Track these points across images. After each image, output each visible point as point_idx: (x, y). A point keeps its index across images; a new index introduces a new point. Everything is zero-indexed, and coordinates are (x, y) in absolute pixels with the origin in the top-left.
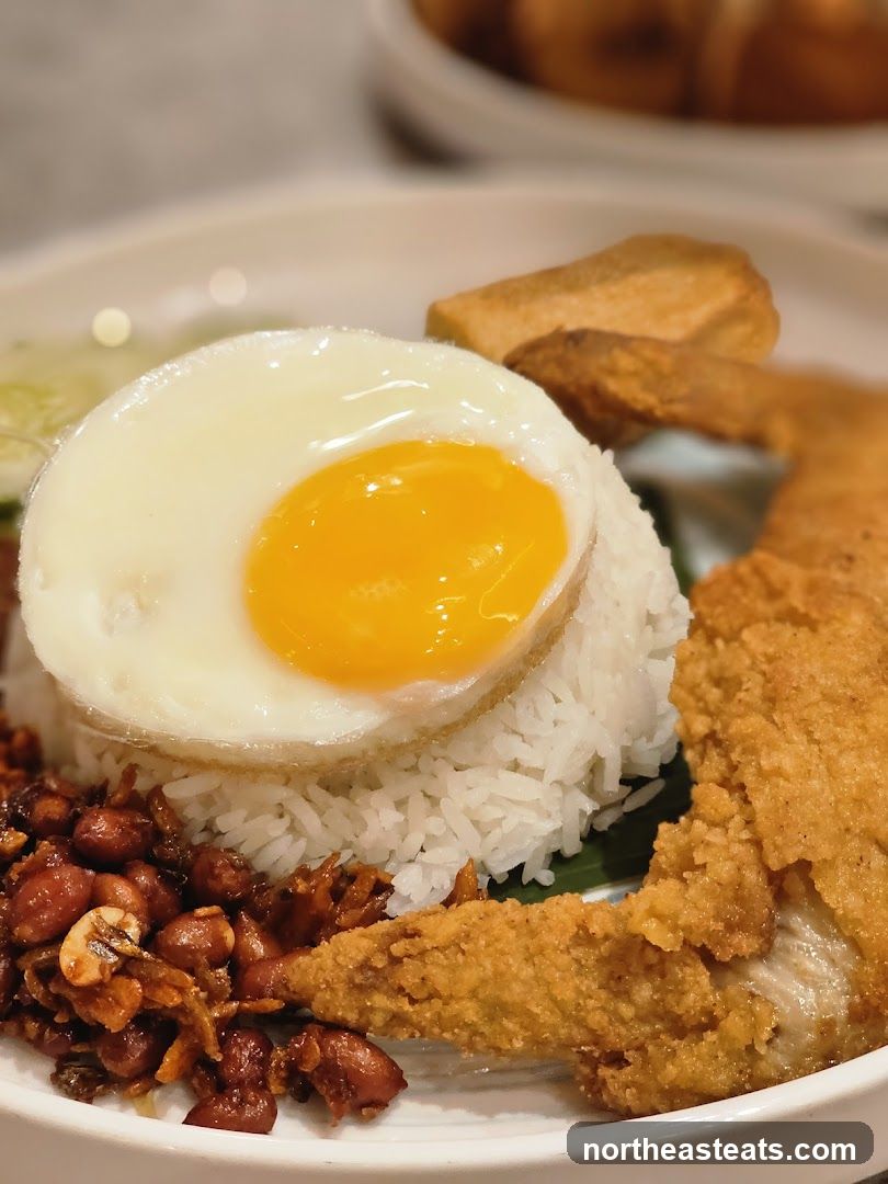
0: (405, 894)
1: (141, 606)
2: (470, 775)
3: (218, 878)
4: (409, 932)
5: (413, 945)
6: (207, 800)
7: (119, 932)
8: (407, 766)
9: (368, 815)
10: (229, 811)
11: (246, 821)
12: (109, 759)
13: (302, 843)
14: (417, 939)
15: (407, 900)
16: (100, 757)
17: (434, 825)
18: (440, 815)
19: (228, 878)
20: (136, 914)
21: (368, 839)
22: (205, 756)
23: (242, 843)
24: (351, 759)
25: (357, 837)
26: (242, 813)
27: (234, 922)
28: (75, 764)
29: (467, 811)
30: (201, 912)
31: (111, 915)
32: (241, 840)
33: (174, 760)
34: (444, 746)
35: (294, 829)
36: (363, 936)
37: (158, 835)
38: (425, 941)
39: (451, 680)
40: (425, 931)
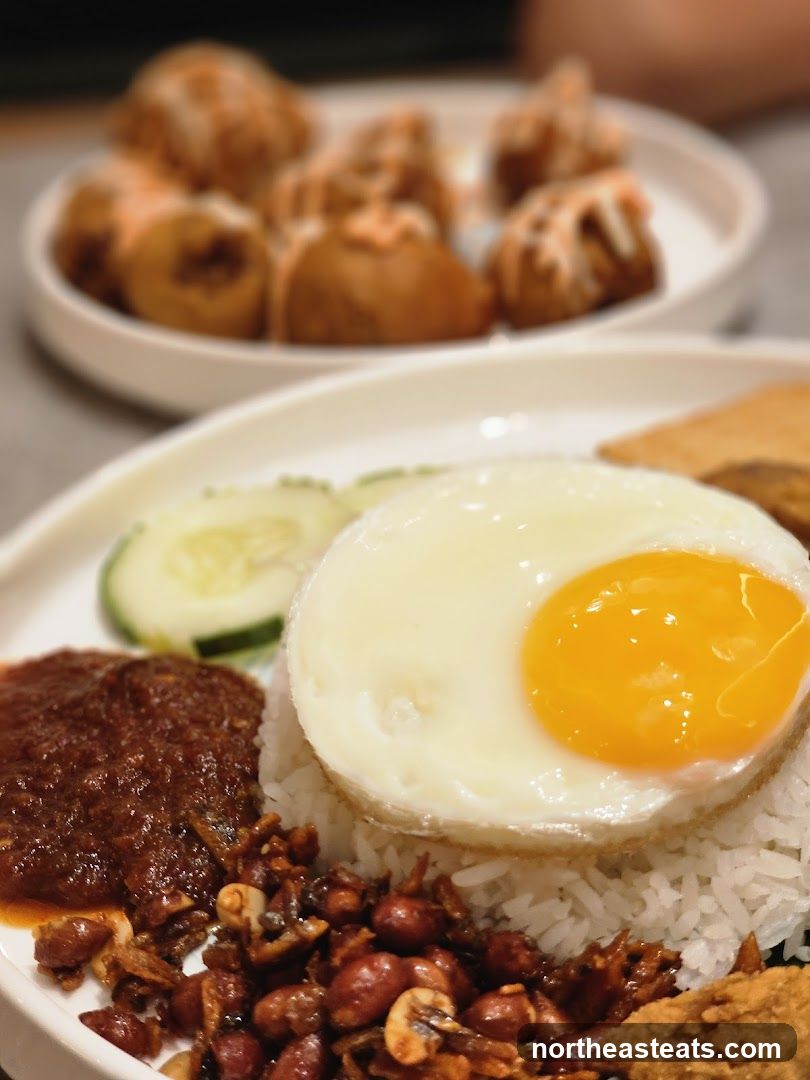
0: (695, 967)
1: (417, 707)
2: (738, 854)
3: (514, 958)
4: (718, 999)
5: (724, 1011)
6: (492, 887)
7: (434, 1010)
8: (673, 847)
9: (646, 894)
10: (513, 897)
11: (530, 906)
12: (391, 851)
13: (586, 924)
14: (728, 1005)
15: (696, 974)
16: (380, 852)
17: (706, 903)
18: (711, 894)
19: (524, 958)
20: (446, 994)
21: (649, 917)
22: (498, 843)
23: (528, 926)
24: (636, 839)
25: (634, 916)
26: (527, 898)
27: (533, 1000)
28: (354, 860)
29: (736, 889)
30: (506, 989)
31: (424, 996)
32: (525, 925)
33: (464, 848)
34: (709, 828)
35: (577, 913)
36: (671, 1005)
37: (448, 922)
38: (738, 1006)
39: (732, 758)
40: (735, 997)
